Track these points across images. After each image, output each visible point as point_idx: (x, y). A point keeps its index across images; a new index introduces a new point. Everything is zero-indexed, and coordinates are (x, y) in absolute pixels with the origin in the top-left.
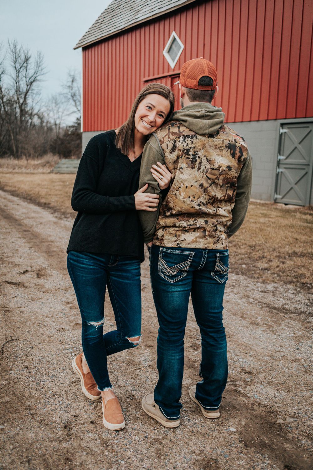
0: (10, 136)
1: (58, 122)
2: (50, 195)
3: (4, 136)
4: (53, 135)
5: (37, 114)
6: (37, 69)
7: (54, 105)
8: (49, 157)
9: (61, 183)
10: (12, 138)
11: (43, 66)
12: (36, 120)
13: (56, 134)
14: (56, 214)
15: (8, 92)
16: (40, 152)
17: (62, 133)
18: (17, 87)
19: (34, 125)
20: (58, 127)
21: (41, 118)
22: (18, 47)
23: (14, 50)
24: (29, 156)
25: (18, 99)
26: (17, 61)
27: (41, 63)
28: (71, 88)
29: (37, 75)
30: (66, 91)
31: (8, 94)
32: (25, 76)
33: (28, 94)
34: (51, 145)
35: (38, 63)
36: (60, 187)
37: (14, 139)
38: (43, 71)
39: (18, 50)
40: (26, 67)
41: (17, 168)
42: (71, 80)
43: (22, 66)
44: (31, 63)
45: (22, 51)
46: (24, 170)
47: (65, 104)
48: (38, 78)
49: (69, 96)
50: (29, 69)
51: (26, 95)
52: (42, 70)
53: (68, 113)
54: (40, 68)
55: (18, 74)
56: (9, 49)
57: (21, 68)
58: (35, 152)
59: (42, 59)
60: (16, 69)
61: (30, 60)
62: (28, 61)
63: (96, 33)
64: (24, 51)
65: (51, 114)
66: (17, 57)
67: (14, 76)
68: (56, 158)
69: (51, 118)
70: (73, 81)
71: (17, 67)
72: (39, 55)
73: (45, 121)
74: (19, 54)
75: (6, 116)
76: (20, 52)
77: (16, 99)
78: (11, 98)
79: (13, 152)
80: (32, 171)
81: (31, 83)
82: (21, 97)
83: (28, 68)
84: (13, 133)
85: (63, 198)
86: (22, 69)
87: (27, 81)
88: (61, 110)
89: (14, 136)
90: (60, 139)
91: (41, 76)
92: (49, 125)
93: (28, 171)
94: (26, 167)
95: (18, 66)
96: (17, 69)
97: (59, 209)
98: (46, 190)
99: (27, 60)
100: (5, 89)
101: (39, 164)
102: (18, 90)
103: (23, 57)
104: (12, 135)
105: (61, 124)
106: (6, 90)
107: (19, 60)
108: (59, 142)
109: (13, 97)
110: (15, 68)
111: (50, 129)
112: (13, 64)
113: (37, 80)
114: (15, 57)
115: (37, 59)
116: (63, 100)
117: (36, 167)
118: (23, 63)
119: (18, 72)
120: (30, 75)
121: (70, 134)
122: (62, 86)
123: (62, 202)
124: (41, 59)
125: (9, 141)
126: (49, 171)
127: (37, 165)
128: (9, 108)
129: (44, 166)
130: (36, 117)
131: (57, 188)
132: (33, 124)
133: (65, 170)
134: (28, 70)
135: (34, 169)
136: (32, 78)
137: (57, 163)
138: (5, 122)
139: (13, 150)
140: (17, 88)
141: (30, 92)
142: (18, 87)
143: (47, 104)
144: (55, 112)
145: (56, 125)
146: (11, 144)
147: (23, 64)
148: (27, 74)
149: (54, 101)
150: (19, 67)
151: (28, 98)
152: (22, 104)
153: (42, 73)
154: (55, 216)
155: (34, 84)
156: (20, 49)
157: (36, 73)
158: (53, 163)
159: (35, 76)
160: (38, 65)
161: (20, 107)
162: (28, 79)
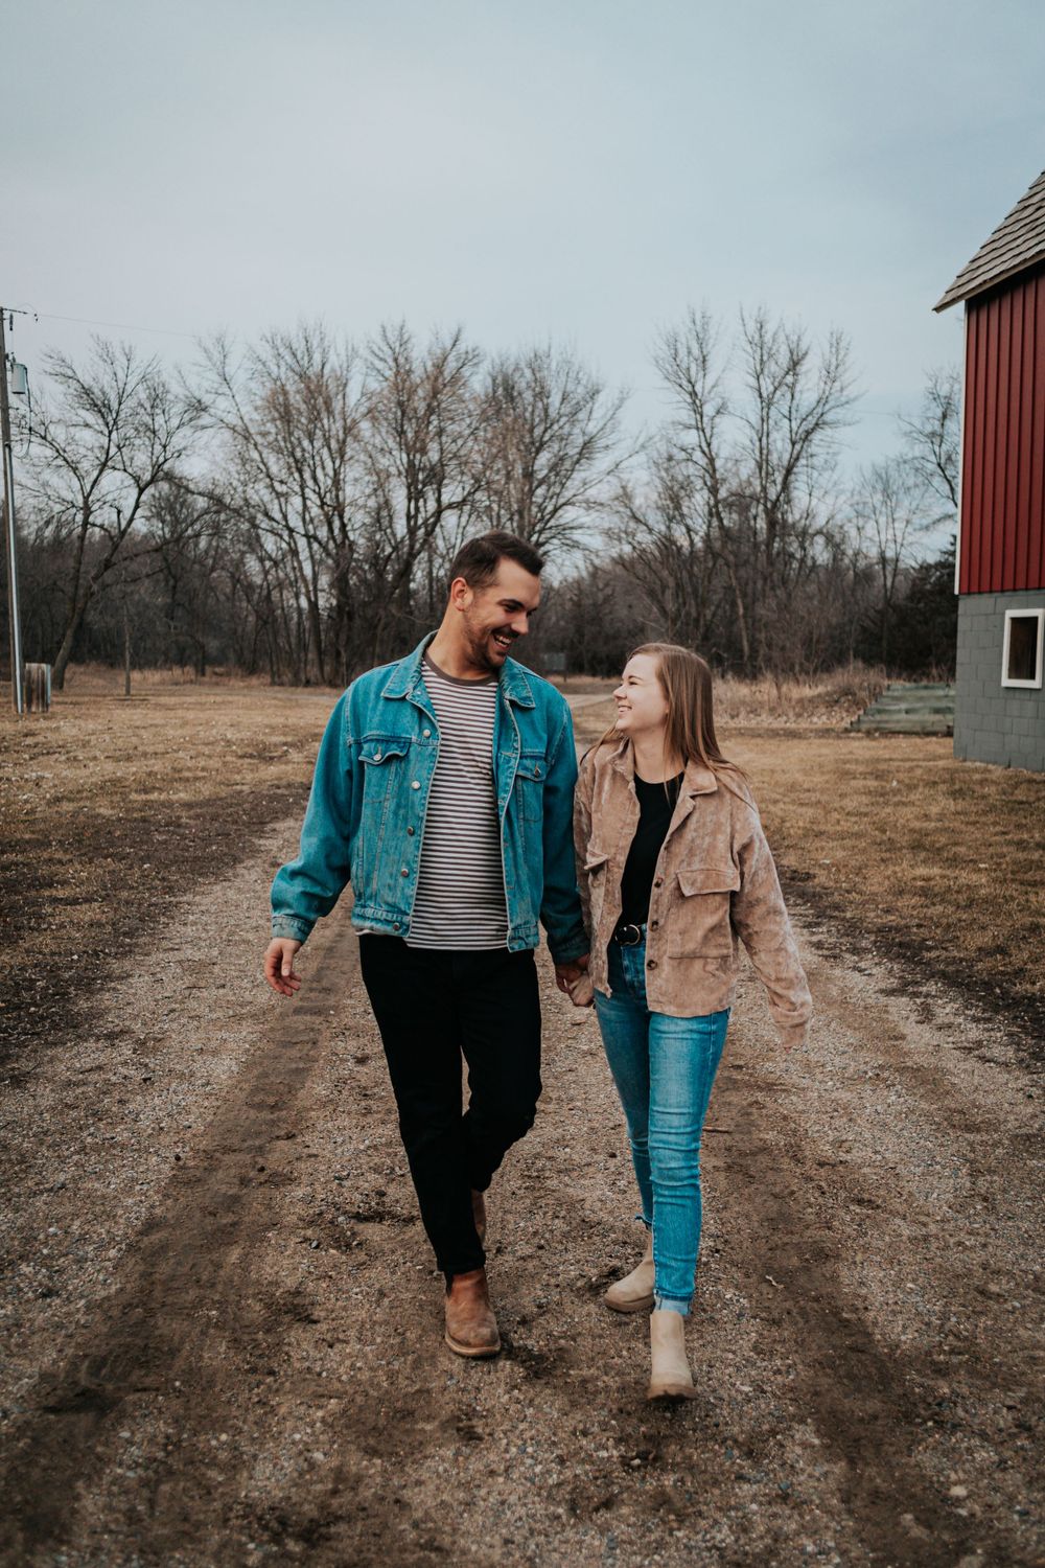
0: (734, 604)
1: (890, 554)
2: (819, 834)
3: (718, 607)
4: (874, 594)
5: (820, 532)
6: (828, 388)
7: (879, 497)
8: (853, 675)
9: (872, 783)
10: (741, 611)
11: (846, 378)
12: (820, 553)
13: (882, 595)
14: (822, 934)
15: (734, 470)
16: (824, 656)
17: (904, 587)
18: (761, 449)
19: (814, 566)
20: (889, 568)
21: (834, 543)
22: (770, 328)
23: (757, 337)
24: (787, 670)
25: (764, 489)
26: (766, 371)
27: (841, 369)
28: (937, 440)
29: (827, 407)
30: (922, 449)
31: (737, 474)
32: (787, 414)
33: (795, 470)
34: (864, 629)
35: (833, 368)
36: (865, 799)
37: (745, 616)
38: (845, 393)
39: (768, 338)
40: (792, 387)
41: (743, 714)
42: (939, 412)
43: (780, 384)
44: (806, 372)
45: (781, 338)
46: (766, 721)
47: (917, 493)
48: (828, 417)
49: (931, 467)
50: (801, 392)
51: (789, 471)
52: (842, 390)
53: (925, 522)
54: (837, 385)
55: (765, 410)
56: (743, 337)
57: (776, 389)
58: (807, 658)
59: (845, 355)
60: (761, 396)
61: (805, 362)
62: (798, 368)
63: (1019, 242)
64: (787, 338)
65: (870, 529)
66: (765, 358)
67: (755, 419)
68: (875, 676)
69: (868, 541)
70: (944, 416)
71: (763, 390)
72: (836, 344)
73: (850, 552)
74: (771, 349)
75: (724, 546)
76: (774, 341)
77: (759, 489)
78: (744, 485)
79: (742, 657)
80: (791, 725)
81: (808, 433)
82: (774, 482)
83: (798, 388)
84: (744, 595)
85: (864, 851)
86: (778, 393)
87: (795, 428)
88: (901, 514)
89: (745, 608)
90: (896, 608)
91: (838, 410)
92: (862, 563)
93: (779, 724)
94: (772, 710)
95: (767, 386)
96: (765, 395)
97: (837, 907)
98: (809, 812)
99: (794, 364)
100: (727, 459)
101: (819, 696)
102: (762, 464)
103: (784, 360)
104: (739, 602)
105: (901, 557)
106: (729, 465)
107: (772, 367)
108: (894, 620)
109: (750, 483)
110: (756, 394)
111: (865, 577)
112: (753, 382)
113: (824, 423)
114: (758, 357)
115: (827, 356)
116: (911, 482)
117: (806, 707)
118: (782, 373)
119: (767, 403)
120: (803, 411)
121: (931, 593)
122: (906, 434)
123: (859, 871)
124: (840, 357)
125: (732, 622)
126: (846, 724)
127: (811, 701)
128: (735, 516)
129: (831, 702)
130: (820, 540)
131: (850, 804)
132: (809, 563)
133: (901, 720)
134: (797, 395)
135: (799, 715)
136: (810, 418)
137: (876, 694)
138: (721, 561)
139: (742, 651)
140: (761, 453)
141: (803, 461)
142: (765, 452)
143: (856, 498)
144: (882, 520)
145: (883, 560)
146: (735, 629)
147: (784, 378)
148: (793, 411)
149: (879, 487)
150: (771, 389)
151: (797, 484)
152: (775, 504)
153: (843, 399)
154: (815, 939)
155: (816, 437)
156: (775, 334)
157: (821, 404)
158: (864, 694)
159: (819, 410)
160: (831, 375)
161: (770, 514)
162: (794, 425)
